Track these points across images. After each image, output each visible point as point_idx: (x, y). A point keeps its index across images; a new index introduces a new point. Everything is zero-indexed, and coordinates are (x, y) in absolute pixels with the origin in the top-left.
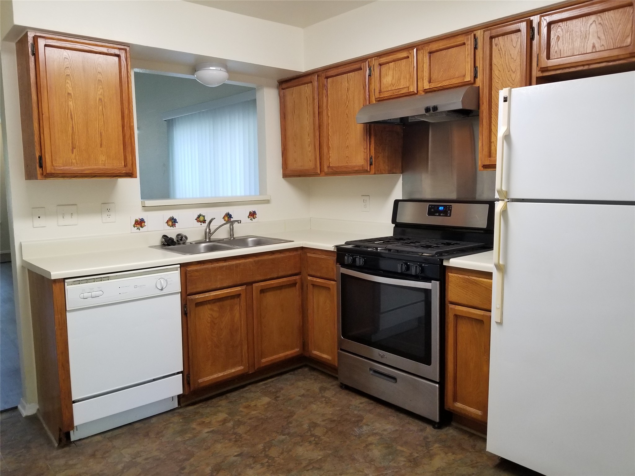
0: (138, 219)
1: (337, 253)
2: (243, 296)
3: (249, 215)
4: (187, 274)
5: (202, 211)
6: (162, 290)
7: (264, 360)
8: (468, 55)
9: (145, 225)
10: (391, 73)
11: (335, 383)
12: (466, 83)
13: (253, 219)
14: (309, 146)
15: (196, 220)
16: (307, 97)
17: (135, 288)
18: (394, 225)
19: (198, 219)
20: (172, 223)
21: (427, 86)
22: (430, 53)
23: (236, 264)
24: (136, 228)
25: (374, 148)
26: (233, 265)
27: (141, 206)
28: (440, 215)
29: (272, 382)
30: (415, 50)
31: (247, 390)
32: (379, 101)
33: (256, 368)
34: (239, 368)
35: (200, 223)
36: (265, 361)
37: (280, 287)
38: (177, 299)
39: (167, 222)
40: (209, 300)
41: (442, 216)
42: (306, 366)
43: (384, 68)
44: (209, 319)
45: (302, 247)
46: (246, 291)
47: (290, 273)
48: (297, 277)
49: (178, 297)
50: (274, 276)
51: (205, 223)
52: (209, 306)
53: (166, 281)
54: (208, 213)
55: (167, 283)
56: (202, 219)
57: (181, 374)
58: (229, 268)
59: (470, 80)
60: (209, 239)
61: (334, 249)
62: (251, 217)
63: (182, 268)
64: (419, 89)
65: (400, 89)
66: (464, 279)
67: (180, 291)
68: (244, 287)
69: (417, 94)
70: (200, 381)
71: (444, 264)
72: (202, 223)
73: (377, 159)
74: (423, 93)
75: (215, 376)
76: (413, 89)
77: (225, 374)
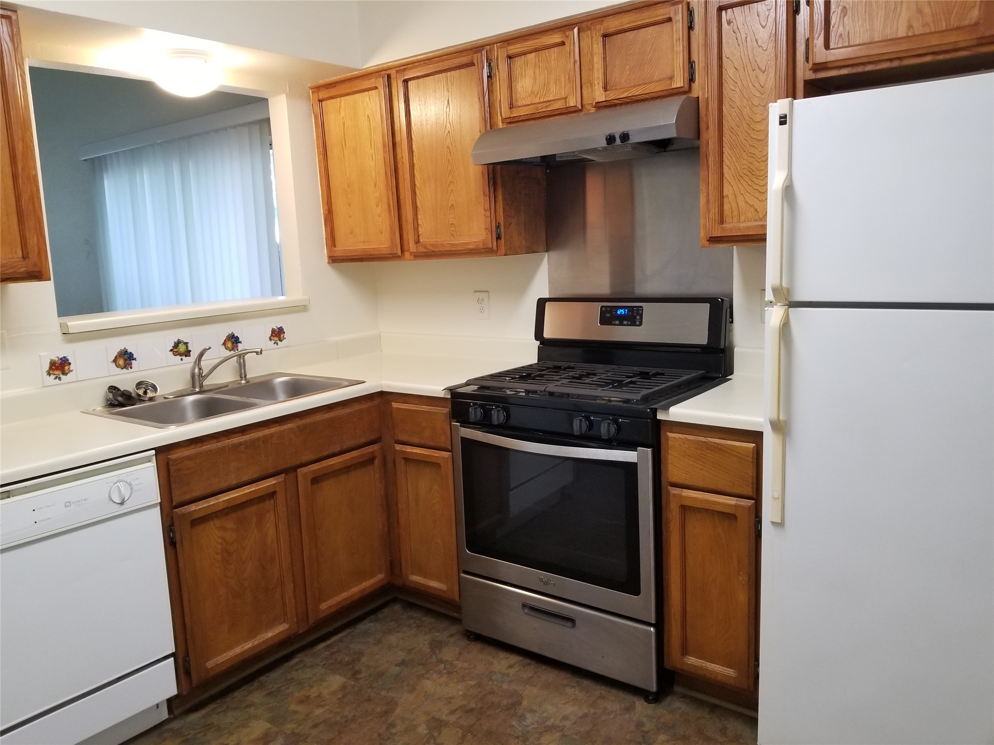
0: (57, 359)
1: (452, 401)
2: (280, 496)
3: (272, 335)
4: (171, 467)
5: (183, 334)
6: (122, 503)
7: (324, 606)
8: (678, 41)
9: (71, 369)
10: (530, 72)
11: (454, 629)
12: (675, 91)
13: (279, 342)
14: (377, 206)
15: (172, 352)
16: (368, 116)
17: (66, 506)
18: (538, 343)
19: (175, 350)
20: (125, 360)
21: (600, 96)
22: (605, 36)
23: (264, 436)
24: (53, 377)
25: (503, 209)
26: (258, 438)
27: (59, 333)
28: (621, 324)
29: (341, 640)
30: (576, 30)
31: (297, 664)
32: (510, 123)
33: (311, 621)
34: (280, 629)
35: (181, 357)
36: (327, 606)
37: (347, 469)
38: (155, 515)
39: (115, 361)
40: (217, 511)
41: (625, 325)
42: (395, 600)
43: (518, 62)
44: (219, 547)
45: (382, 391)
46: (285, 484)
47: (363, 440)
48: (375, 447)
49: (156, 512)
50: (336, 450)
51: (190, 356)
52: (217, 522)
53: (130, 484)
54: (196, 339)
55: (132, 489)
56: (182, 348)
57: (173, 658)
58: (252, 445)
59: (682, 86)
60: (201, 386)
61: (445, 395)
62: (276, 339)
63: (159, 456)
64: (585, 102)
65: (549, 101)
66: (699, 443)
67: (160, 501)
68: (281, 478)
69: (581, 111)
70: (210, 664)
71: (658, 418)
72: (184, 358)
73: (508, 228)
74: (593, 110)
75: (238, 650)
76: (573, 102)
77: (256, 643)
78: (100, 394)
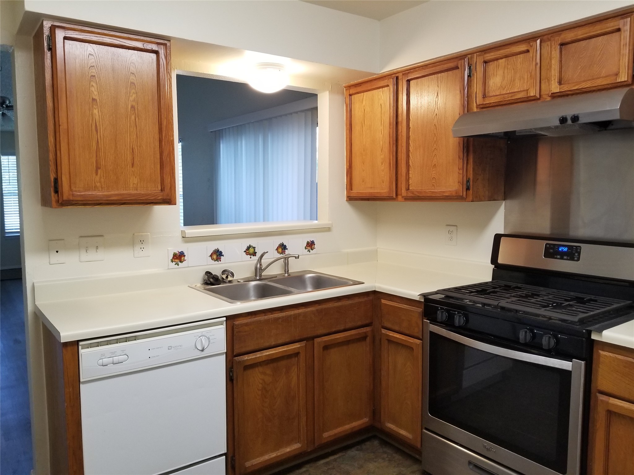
0: (177, 252)
1: (425, 305)
2: (302, 356)
3: (307, 245)
4: (235, 330)
5: (252, 242)
6: (202, 350)
7: (326, 435)
8: (625, 46)
9: (185, 259)
10: (500, 72)
12: (619, 84)
13: (311, 250)
14: (382, 164)
15: (245, 253)
16: (381, 104)
17: (169, 349)
18: (493, 266)
19: (247, 251)
20: (217, 256)
21: (555, 88)
22: (562, 45)
23: (294, 315)
24: (174, 263)
25: (473, 168)
26: (291, 316)
27: (181, 237)
28: (562, 258)
29: (335, 460)
30: (538, 41)
31: (305, 472)
32: (482, 108)
33: (316, 444)
34: (295, 447)
35: (250, 256)
36: (327, 435)
37: (347, 342)
38: (222, 361)
39: (211, 256)
40: (261, 362)
41: (565, 259)
42: (375, 437)
43: (492, 66)
44: (260, 385)
45: (375, 290)
46: (306, 348)
47: (359, 323)
48: (368, 329)
49: (224, 357)
50: (341, 328)
51: (256, 256)
52: (261, 369)
53: (209, 338)
54: (260, 245)
55: (209, 342)
56: (251, 250)
57: (225, 457)
58: (286, 320)
59: (626, 80)
60: (260, 276)
61: (420, 298)
62: (309, 248)
63: (228, 322)
64: (542, 93)
65: (514, 92)
67: (226, 351)
68: (303, 344)
69: (539, 99)
70: (248, 464)
71: (592, 338)
72: (252, 256)
73: (475, 182)
74: (549, 99)
75: (266, 457)
76: (532, 93)
77: (279, 454)
78: (200, 276)
